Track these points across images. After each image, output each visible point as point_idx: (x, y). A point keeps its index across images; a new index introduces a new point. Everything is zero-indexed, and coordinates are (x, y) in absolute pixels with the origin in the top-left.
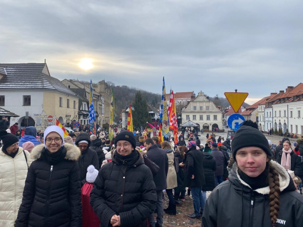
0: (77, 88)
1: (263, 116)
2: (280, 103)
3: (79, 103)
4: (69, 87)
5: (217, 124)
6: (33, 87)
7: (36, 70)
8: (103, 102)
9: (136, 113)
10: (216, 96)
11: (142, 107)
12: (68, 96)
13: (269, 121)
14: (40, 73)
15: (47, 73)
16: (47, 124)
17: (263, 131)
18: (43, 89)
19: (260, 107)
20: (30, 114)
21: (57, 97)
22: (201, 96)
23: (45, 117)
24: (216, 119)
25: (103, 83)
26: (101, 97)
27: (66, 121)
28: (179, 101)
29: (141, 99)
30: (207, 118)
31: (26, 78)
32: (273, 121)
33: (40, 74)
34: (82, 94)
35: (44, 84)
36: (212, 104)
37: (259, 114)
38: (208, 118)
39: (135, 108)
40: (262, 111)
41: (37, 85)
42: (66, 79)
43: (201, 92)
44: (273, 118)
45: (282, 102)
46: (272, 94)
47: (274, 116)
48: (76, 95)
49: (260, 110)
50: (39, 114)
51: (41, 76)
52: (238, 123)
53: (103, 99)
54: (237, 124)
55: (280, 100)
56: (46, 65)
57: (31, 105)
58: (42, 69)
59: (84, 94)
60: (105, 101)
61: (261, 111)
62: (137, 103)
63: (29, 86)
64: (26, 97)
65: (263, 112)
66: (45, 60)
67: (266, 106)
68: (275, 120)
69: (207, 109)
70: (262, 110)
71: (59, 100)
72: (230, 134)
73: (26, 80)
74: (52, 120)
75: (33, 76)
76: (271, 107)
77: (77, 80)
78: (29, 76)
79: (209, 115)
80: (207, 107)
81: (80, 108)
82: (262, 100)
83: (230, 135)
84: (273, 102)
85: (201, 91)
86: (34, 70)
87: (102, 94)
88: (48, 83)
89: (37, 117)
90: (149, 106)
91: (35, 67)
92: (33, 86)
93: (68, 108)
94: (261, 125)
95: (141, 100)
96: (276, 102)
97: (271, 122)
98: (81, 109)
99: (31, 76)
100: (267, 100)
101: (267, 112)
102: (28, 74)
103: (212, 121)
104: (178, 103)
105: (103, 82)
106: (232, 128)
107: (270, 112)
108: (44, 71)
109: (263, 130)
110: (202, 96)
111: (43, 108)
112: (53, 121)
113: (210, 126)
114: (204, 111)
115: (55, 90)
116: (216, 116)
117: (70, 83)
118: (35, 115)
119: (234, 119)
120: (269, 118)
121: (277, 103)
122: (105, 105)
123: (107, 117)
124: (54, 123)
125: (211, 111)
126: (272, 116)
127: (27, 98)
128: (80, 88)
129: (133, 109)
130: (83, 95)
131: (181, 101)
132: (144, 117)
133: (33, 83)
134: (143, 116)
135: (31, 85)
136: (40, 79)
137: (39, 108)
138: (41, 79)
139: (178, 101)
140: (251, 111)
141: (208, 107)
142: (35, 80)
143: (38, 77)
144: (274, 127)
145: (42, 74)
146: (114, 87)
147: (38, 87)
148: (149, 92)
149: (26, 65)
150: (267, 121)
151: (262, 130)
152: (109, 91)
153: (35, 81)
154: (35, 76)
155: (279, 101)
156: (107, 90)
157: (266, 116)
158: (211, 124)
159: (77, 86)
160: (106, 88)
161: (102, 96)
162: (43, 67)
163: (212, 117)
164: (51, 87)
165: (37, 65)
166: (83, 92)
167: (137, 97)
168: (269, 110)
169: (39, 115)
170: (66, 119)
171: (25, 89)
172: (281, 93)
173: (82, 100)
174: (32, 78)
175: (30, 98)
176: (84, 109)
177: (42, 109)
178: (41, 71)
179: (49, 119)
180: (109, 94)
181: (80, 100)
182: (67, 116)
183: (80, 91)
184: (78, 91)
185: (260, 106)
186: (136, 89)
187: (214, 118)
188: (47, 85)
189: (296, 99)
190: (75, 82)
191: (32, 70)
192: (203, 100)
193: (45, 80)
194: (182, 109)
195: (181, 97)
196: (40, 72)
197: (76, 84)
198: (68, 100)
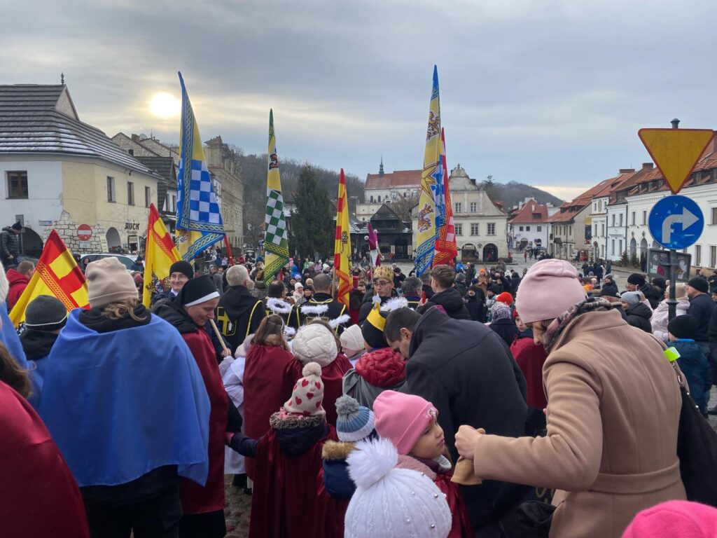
0: (151, 155)
1: (603, 225)
2: (646, 192)
3: (158, 194)
4: (131, 152)
5: (496, 244)
6: (33, 148)
7: (39, 103)
8: (218, 192)
9: (303, 220)
10: (487, 180)
11: (316, 205)
12: (130, 174)
13: (616, 236)
14: (49, 111)
15: (70, 113)
16: (76, 246)
17: (601, 260)
18: (62, 155)
19: (597, 203)
20: (28, 222)
21: (100, 175)
22: (459, 179)
23: (71, 227)
24: (493, 233)
25: (216, 145)
26: (212, 178)
27: (127, 239)
28: (402, 192)
29: (313, 185)
30: (473, 231)
31: (12, 124)
32: (626, 235)
33: (51, 113)
34: (164, 170)
35: (62, 140)
36: (484, 197)
37: (593, 220)
38: (475, 231)
39: (300, 208)
40: (601, 213)
41: (44, 143)
42: (121, 133)
43: (459, 168)
44: (627, 227)
45: (651, 189)
46: (622, 171)
47: (630, 222)
48: (151, 172)
49: (596, 210)
50: (53, 220)
51: (54, 119)
52: (681, 225)
53: (219, 184)
54: (677, 226)
55: (645, 184)
56: (65, 89)
57: (29, 196)
58: (56, 101)
59: (171, 170)
60: (223, 190)
61: (597, 212)
62: (305, 194)
63: (21, 145)
64: (16, 175)
65: (604, 214)
66: (62, 76)
67: (610, 201)
68: (633, 234)
69: (472, 210)
70: (600, 211)
71: (105, 184)
72: (656, 259)
73: (12, 129)
74: (89, 237)
75: (31, 118)
76: (624, 201)
77: (149, 137)
78: (21, 119)
79: (477, 224)
80: (472, 204)
81: (163, 205)
82: (598, 186)
83: (656, 263)
84: (627, 192)
85: (459, 166)
86: (34, 104)
87: (217, 173)
88: (74, 137)
89: (48, 227)
90: (331, 203)
91: (34, 94)
92: (32, 146)
93: (131, 207)
94: (597, 246)
95: (314, 188)
96: (637, 190)
97: (622, 239)
98: (164, 209)
99: (27, 119)
100: (613, 186)
101: (614, 215)
102: (16, 114)
103: (483, 239)
104: (398, 197)
105: (217, 142)
106: (664, 241)
107: (621, 215)
108: (62, 106)
109: (603, 256)
110: (461, 177)
111: (62, 203)
112: (92, 239)
113: (478, 250)
114: (466, 214)
115: (95, 158)
116: (493, 225)
117: (134, 144)
118: (43, 223)
119: (669, 212)
120: (617, 229)
121: (637, 192)
122: (223, 201)
123: (230, 231)
124: (94, 243)
125: (481, 214)
126: (624, 224)
127: (16, 178)
128: (159, 156)
129: (294, 211)
130: (167, 174)
131: (405, 191)
132: (322, 230)
133: (32, 139)
134: (320, 228)
135: (27, 143)
136: (50, 126)
137: (53, 205)
138: (53, 126)
139: (399, 191)
140: (573, 213)
141: (475, 204)
142: (36, 129)
143: (46, 121)
144: (629, 249)
145: (55, 114)
146: (242, 157)
147: (47, 148)
148: (329, 170)
149: (10, 89)
150: (612, 235)
151: (600, 258)
152: (232, 166)
153: (38, 132)
154: (35, 118)
155: (643, 188)
156: (226, 161)
157: (610, 224)
158: (480, 246)
159: (153, 152)
160: (224, 158)
161: (217, 177)
162: (59, 96)
163: (483, 229)
164: (83, 149)
165: (40, 89)
166: (168, 166)
167: (303, 182)
168: (618, 210)
169: (54, 223)
170: (127, 235)
171: (9, 154)
172: (646, 169)
173: (165, 187)
174: (28, 124)
175: (26, 177)
176: (171, 210)
177: (61, 209)
178: (54, 106)
179: (82, 232)
180: (232, 172)
181: (162, 185)
182: (128, 226)
183: (161, 162)
184: (153, 162)
185: (597, 201)
186: (296, 163)
187: (489, 230)
188: (72, 143)
189: (702, 179)
190: (145, 142)
191: (28, 103)
192: (463, 188)
193: (65, 131)
194: (410, 211)
195: (406, 183)
196: (49, 108)
197: (149, 147)
198: (130, 184)
